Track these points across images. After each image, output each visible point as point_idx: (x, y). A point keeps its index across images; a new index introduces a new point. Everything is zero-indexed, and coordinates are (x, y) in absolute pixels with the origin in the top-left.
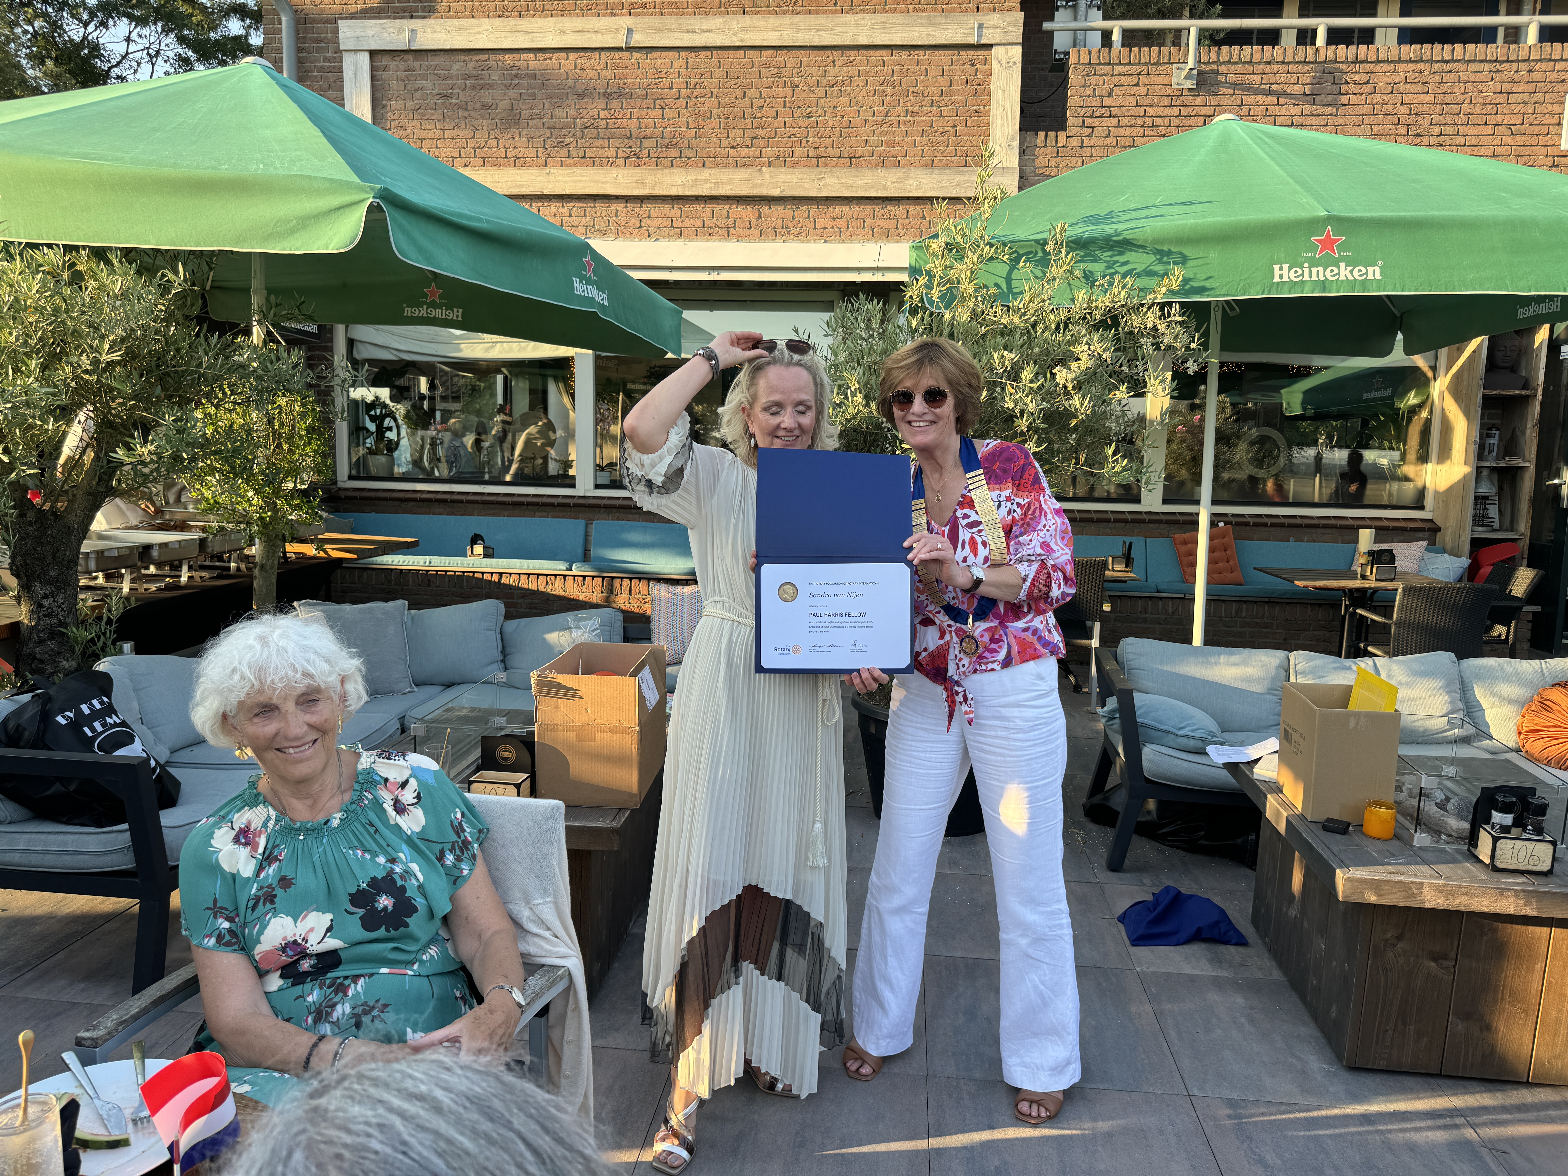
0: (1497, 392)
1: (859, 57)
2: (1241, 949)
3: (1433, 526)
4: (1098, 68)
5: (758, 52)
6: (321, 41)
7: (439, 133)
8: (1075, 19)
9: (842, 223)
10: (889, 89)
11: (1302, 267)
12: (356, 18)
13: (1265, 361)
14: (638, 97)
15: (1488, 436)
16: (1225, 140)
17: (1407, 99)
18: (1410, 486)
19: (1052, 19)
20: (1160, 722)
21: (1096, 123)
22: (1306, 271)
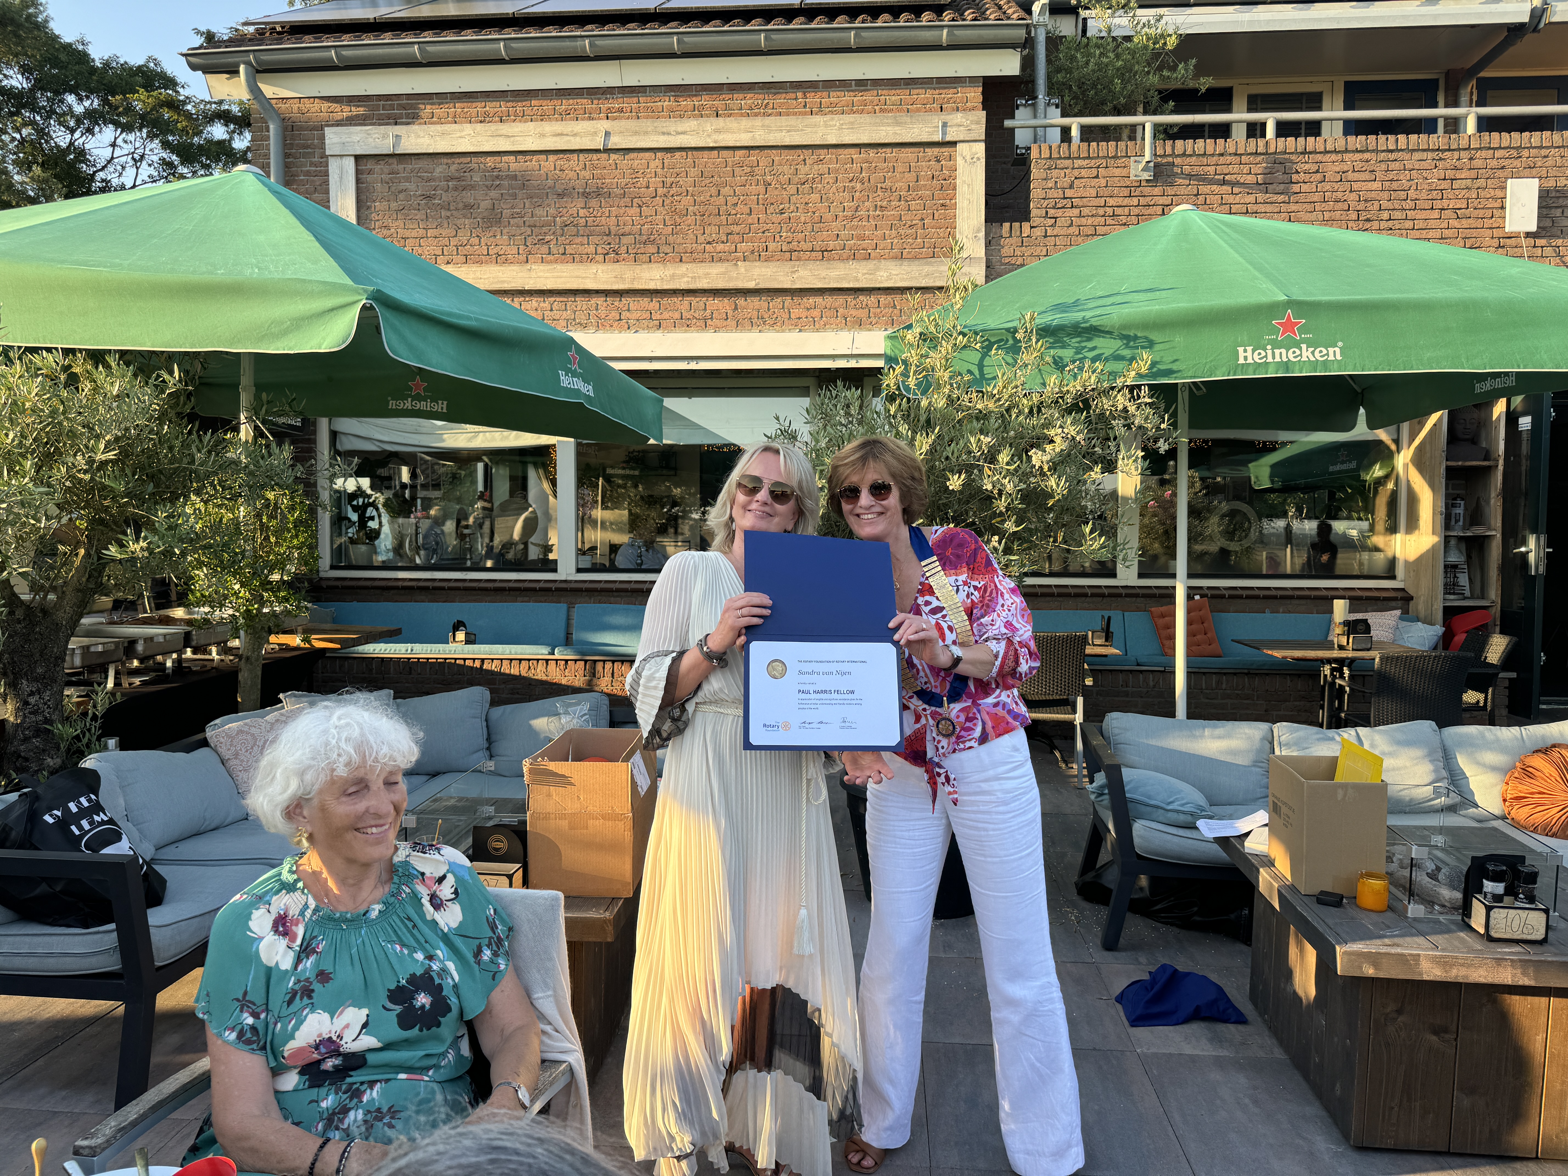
0: (1460, 463)
1: (830, 155)
2: (1241, 1027)
3: (1405, 595)
4: (1059, 162)
5: (731, 152)
6: (307, 147)
7: (422, 232)
8: (1035, 117)
9: (816, 313)
10: (858, 186)
11: (1265, 350)
12: (342, 125)
13: (1232, 437)
14: (616, 196)
15: (1454, 506)
16: (1185, 230)
17: (1355, 186)
18: (1379, 556)
19: (1012, 117)
20: (1149, 797)
21: (1059, 213)
22: (1269, 352)
